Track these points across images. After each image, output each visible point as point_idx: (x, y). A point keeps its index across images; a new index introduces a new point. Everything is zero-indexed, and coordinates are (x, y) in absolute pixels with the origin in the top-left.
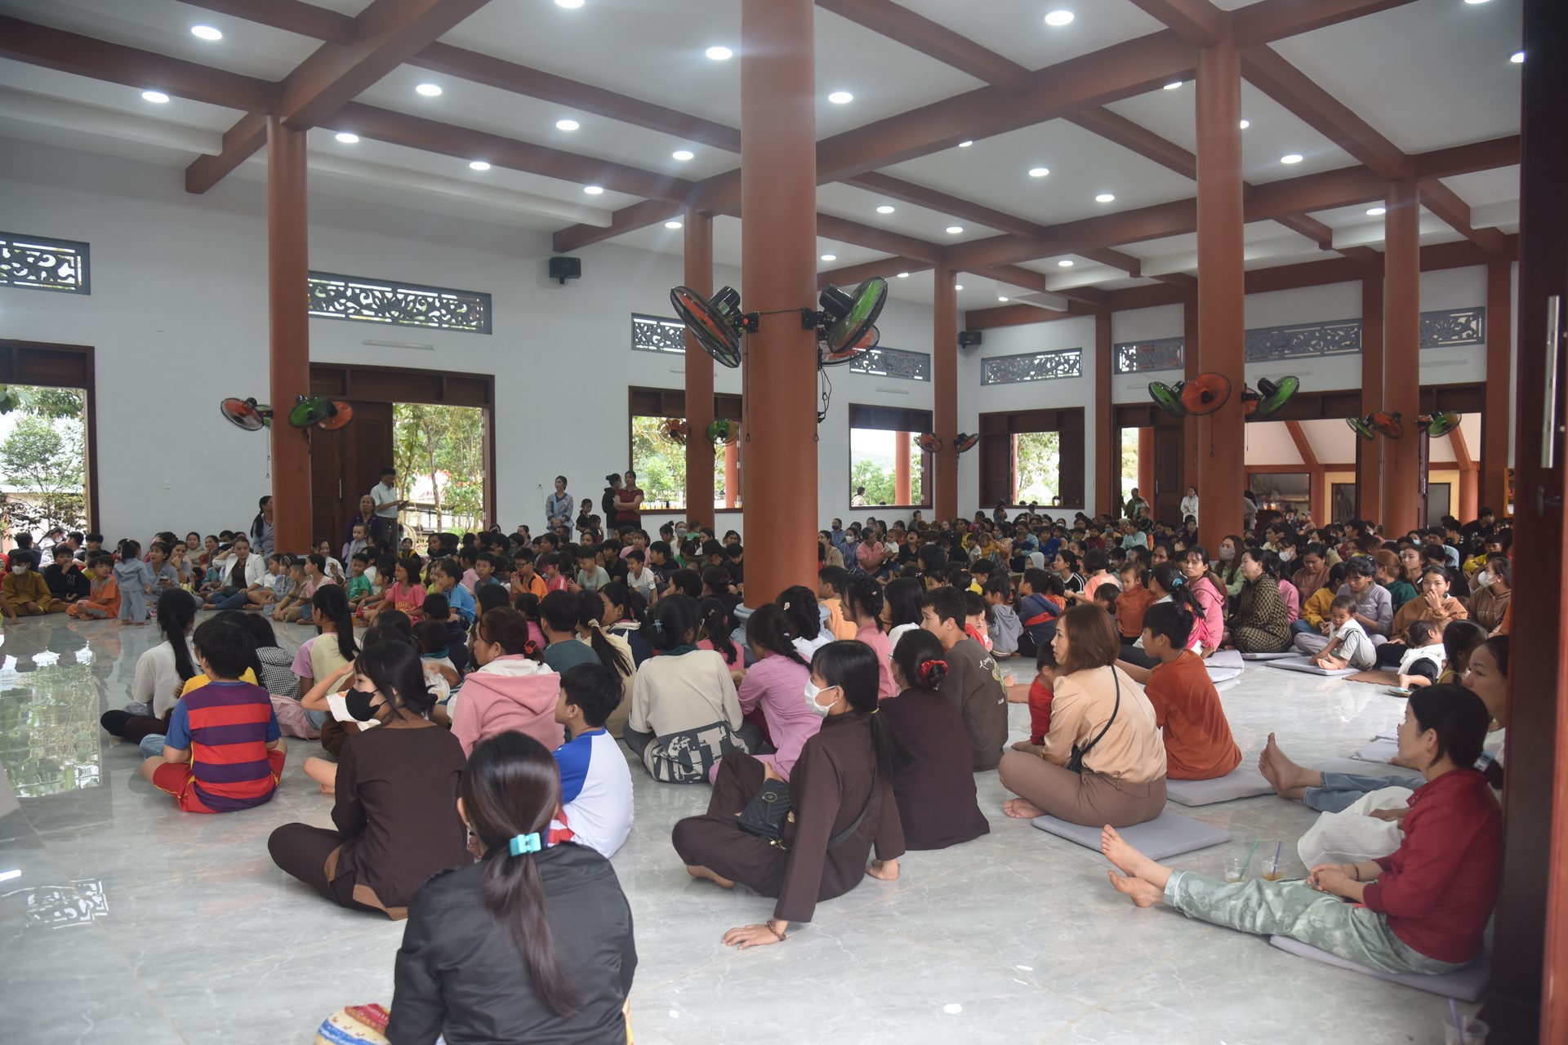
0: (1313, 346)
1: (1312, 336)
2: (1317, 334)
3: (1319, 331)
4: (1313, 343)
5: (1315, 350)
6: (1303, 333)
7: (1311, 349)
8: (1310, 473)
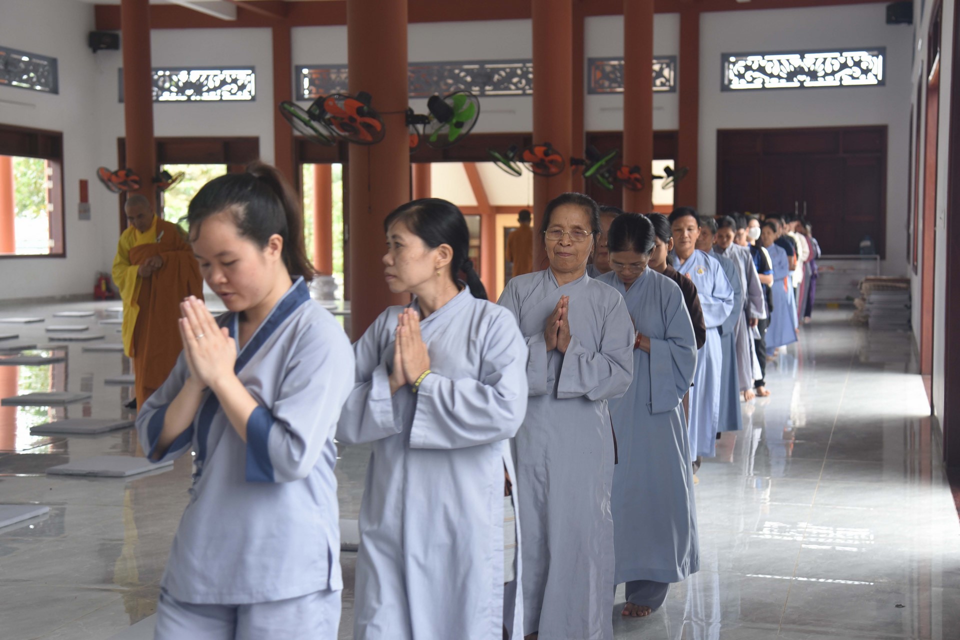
0: (515, 84)
1: (513, 74)
2: (519, 72)
3: (521, 69)
4: (515, 80)
5: (518, 89)
6: (504, 69)
7: (513, 87)
8: (480, 216)
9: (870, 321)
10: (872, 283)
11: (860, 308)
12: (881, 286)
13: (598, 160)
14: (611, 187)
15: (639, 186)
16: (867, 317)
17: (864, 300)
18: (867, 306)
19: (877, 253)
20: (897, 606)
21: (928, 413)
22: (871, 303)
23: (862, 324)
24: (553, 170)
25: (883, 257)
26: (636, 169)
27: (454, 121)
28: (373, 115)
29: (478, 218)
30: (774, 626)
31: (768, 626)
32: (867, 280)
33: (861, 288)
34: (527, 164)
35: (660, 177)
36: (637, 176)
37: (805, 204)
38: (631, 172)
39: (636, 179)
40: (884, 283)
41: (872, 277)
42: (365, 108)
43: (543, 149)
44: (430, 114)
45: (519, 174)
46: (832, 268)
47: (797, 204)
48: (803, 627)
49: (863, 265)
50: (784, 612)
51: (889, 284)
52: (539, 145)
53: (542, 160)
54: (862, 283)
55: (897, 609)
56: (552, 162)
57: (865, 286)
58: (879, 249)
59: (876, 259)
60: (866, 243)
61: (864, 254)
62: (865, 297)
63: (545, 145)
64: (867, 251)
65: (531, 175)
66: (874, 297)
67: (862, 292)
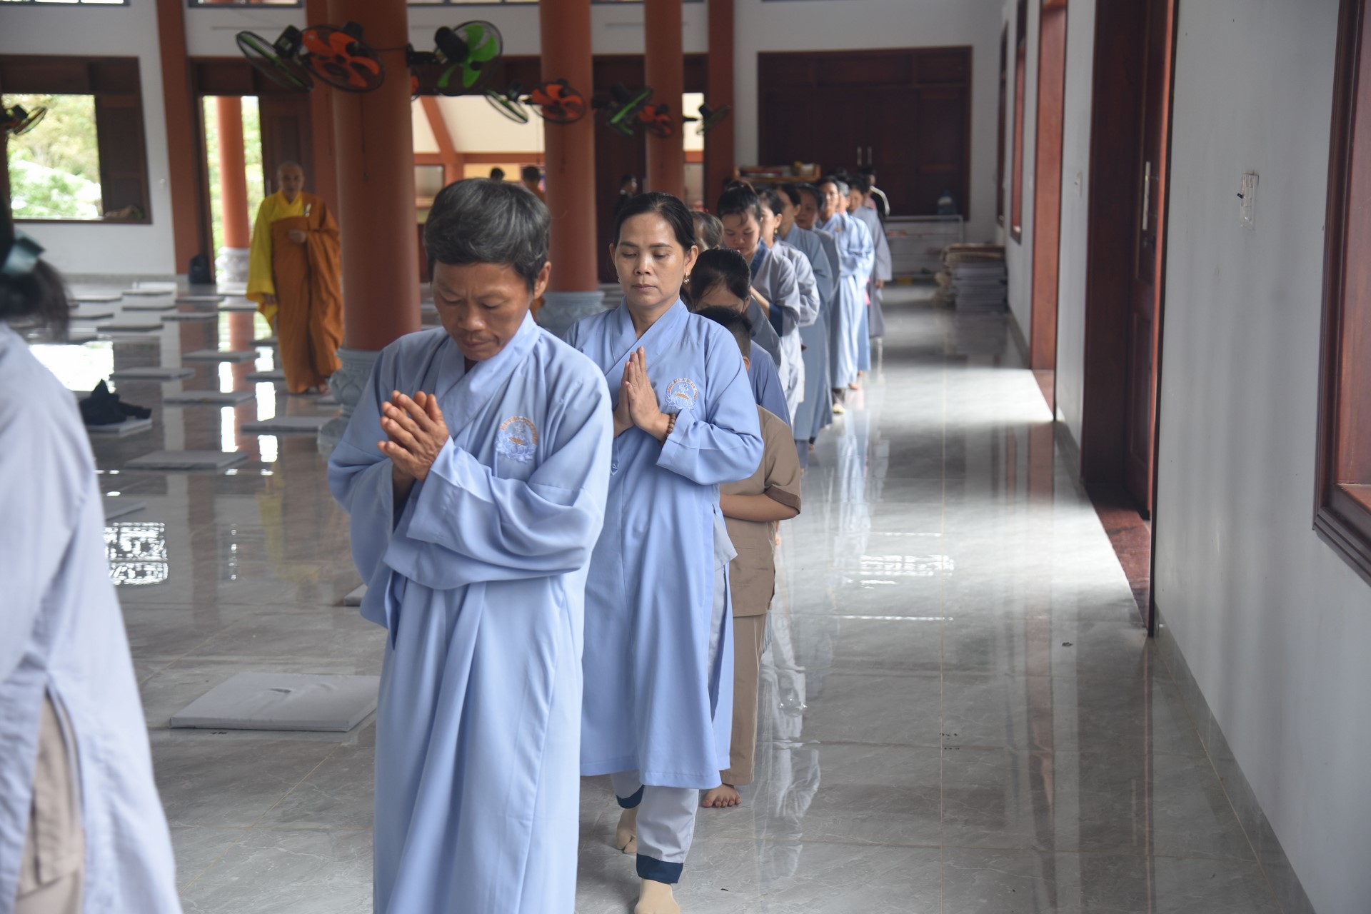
8: (443, 166)
9: (958, 301)
10: (959, 253)
11: (943, 284)
12: (970, 257)
13: (627, 101)
14: (630, 132)
15: (668, 131)
16: (953, 296)
17: (948, 274)
18: (954, 282)
19: (960, 212)
20: (1064, 644)
21: (1050, 418)
22: (958, 279)
23: (946, 305)
24: (571, 115)
25: (966, 218)
26: (662, 109)
27: (470, 60)
28: (364, 52)
29: (440, 169)
30: (935, 673)
31: (929, 673)
32: (953, 250)
33: (944, 259)
34: (537, 108)
35: (693, 119)
36: (665, 118)
37: (870, 150)
38: (657, 113)
39: (664, 123)
40: (973, 253)
41: (957, 245)
42: (357, 44)
43: (557, 87)
44: (436, 51)
45: (524, 119)
46: (903, 233)
47: (859, 150)
48: (967, 673)
49: (941, 229)
50: (942, 657)
51: (980, 254)
52: (553, 83)
53: (557, 103)
54: (946, 254)
55: (1065, 648)
56: (567, 104)
57: (950, 257)
58: (962, 208)
59: (957, 220)
60: (945, 200)
61: (944, 214)
62: (951, 270)
63: (560, 82)
64: (947, 210)
65: (540, 121)
66: (962, 271)
67: (947, 263)
